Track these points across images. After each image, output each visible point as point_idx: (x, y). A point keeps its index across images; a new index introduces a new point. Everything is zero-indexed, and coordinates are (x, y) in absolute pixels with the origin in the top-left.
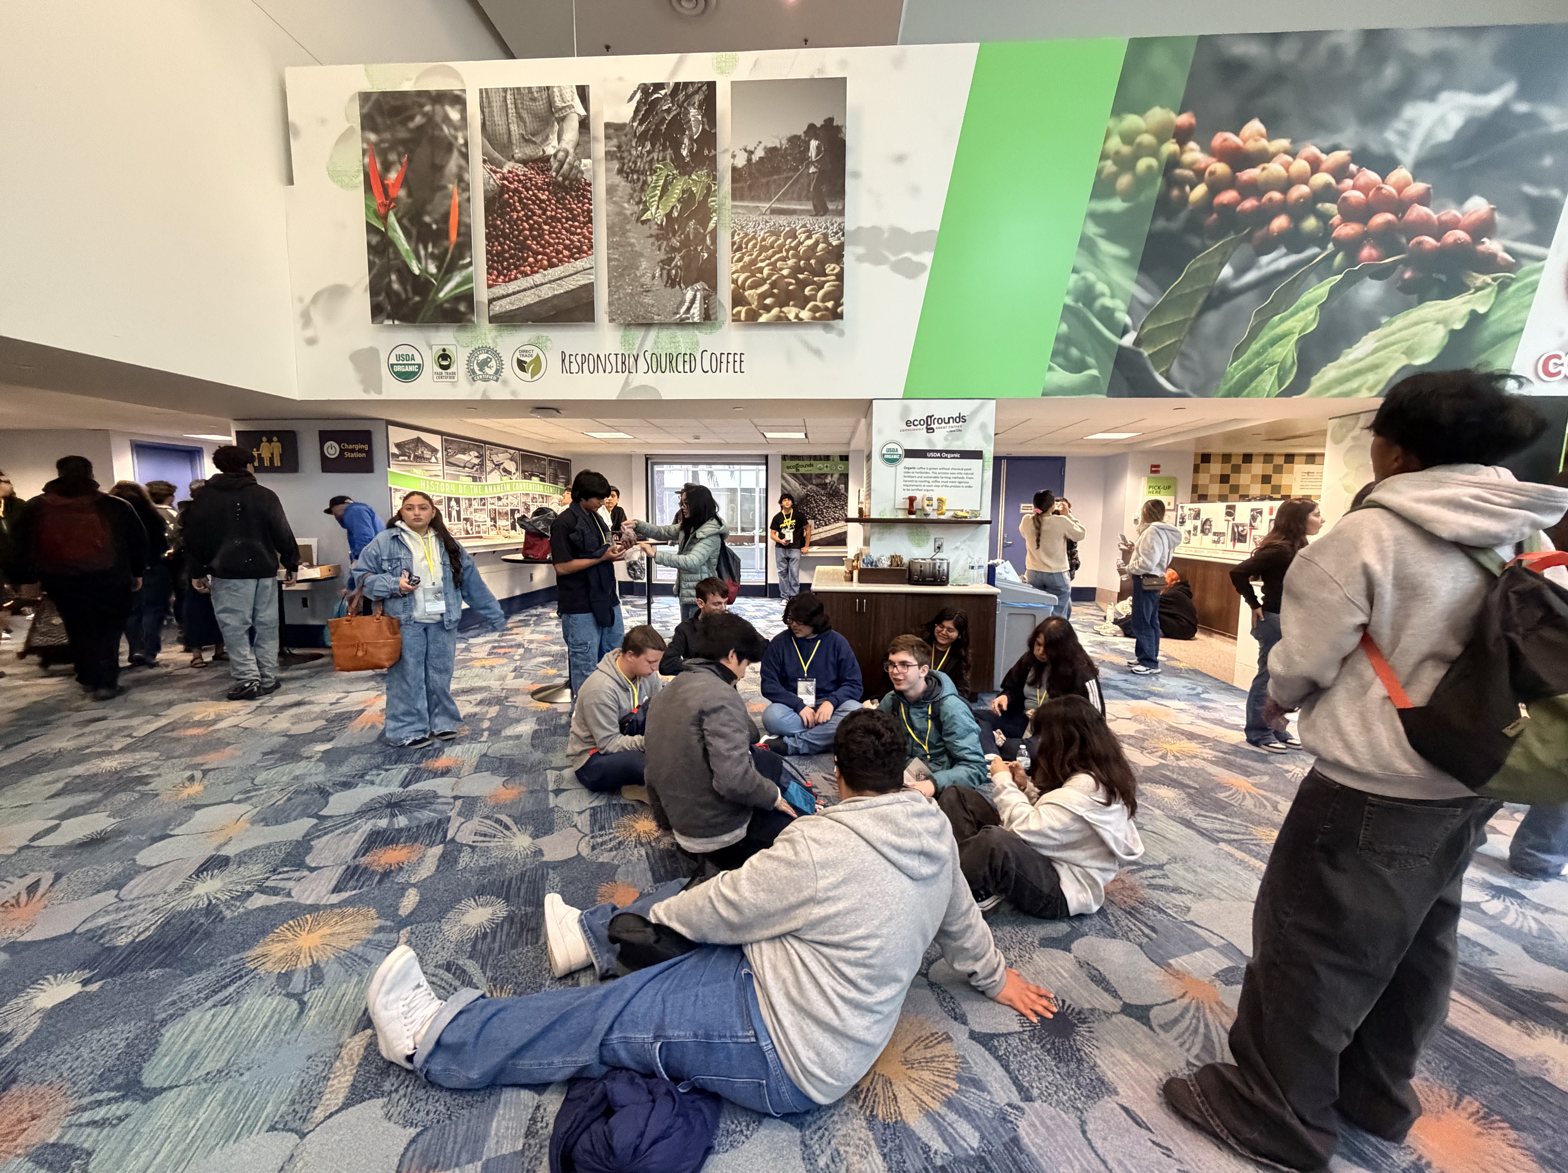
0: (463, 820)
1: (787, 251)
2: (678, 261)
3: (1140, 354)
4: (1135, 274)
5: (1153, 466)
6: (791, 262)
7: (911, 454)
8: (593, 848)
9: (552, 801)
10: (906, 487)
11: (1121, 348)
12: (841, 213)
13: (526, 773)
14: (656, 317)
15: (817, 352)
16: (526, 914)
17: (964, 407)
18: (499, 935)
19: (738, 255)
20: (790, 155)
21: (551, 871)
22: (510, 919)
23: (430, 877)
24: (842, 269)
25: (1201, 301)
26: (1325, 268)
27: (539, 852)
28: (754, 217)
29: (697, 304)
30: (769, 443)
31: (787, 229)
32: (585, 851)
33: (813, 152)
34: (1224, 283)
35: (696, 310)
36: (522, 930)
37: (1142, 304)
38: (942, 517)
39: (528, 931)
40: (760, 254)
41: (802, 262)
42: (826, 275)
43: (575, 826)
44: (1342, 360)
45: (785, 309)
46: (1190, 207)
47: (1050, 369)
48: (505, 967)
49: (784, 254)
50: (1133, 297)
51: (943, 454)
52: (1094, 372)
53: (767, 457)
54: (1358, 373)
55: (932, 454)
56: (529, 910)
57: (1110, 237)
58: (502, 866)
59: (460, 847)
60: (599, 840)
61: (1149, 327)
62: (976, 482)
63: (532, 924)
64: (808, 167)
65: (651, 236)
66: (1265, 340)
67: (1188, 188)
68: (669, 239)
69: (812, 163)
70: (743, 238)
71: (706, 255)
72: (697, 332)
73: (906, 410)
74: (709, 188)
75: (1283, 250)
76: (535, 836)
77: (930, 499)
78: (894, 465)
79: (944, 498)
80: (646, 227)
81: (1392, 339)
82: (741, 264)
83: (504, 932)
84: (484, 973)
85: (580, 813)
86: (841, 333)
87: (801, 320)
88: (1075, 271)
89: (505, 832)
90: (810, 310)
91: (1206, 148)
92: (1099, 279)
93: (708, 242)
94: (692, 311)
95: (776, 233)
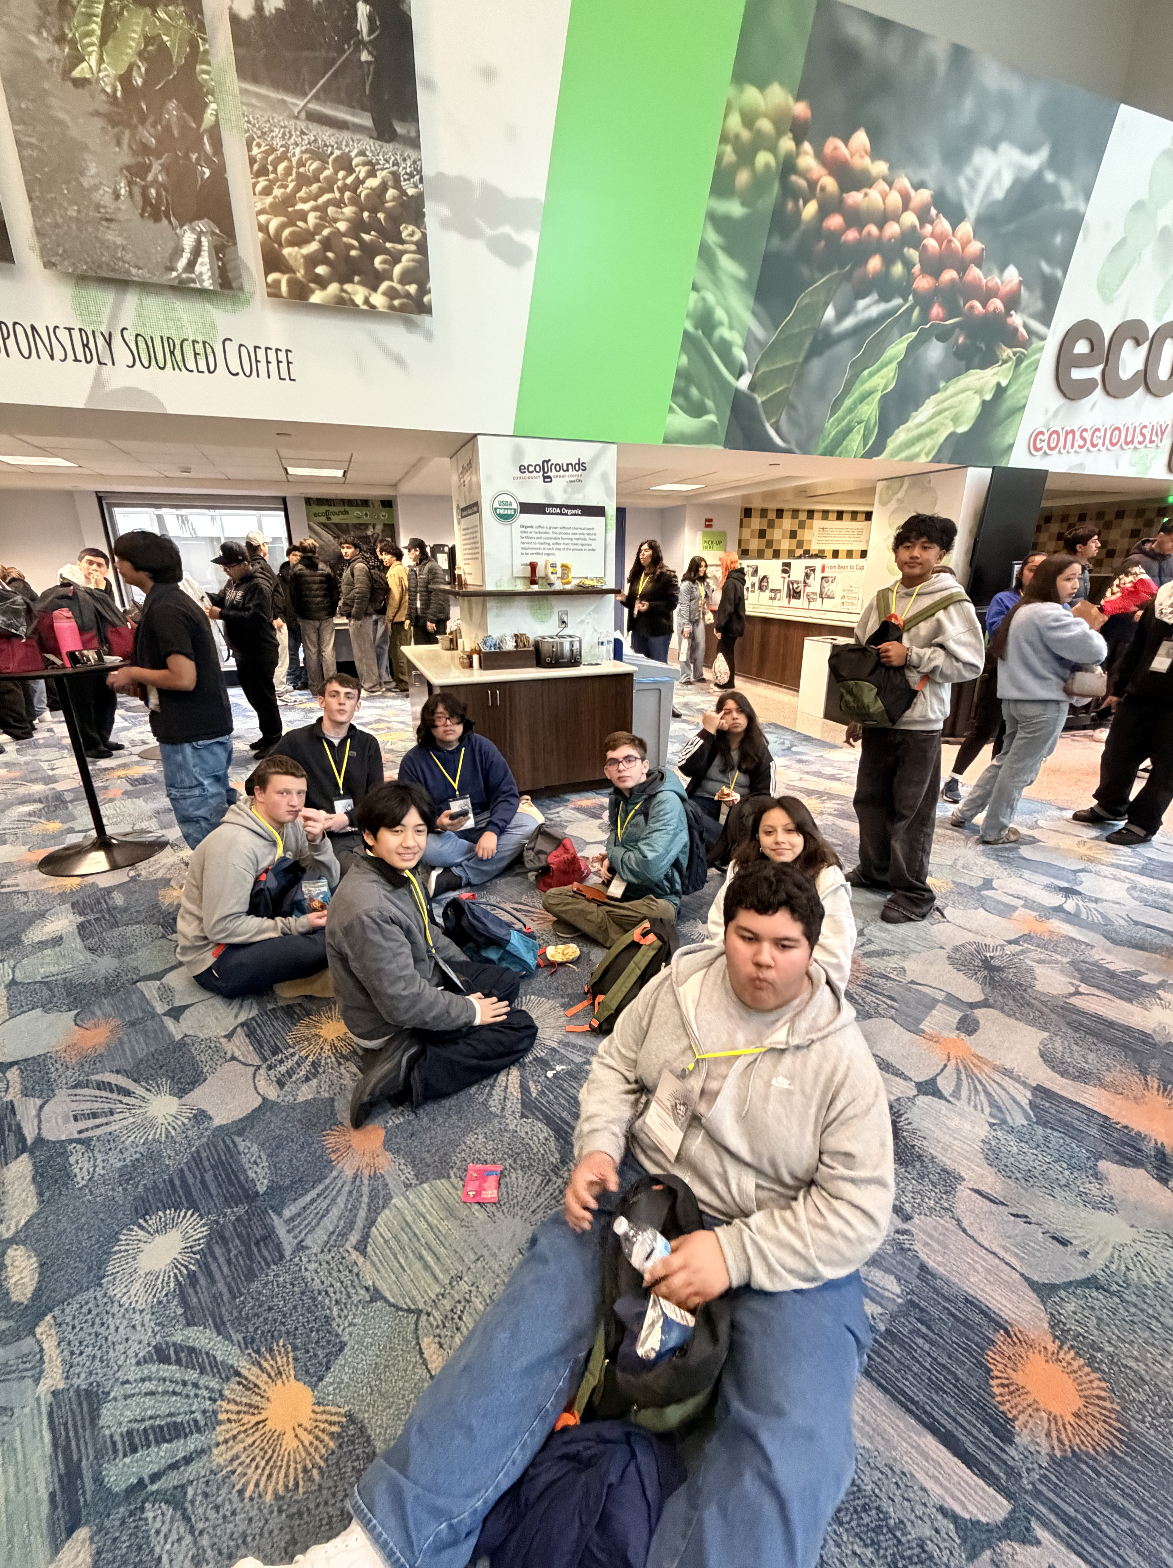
0: (39, 1102)
1: (342, 191)
2: (156, 172)
3: (754, 401)
4: (751, 303)
5: (708, 520)
6: (349, 211)
7: (527, 508)
8: (281, 1084)
9: (176, 1030)
10: (525, 551)
11: (737, 391)
12: (415, 143)
13: (105, 995)
14: (134, 271)
15: (399, 361)
16: (238, 1219)
17: (584, 452)
18: (214, 1267)
19: (262, 183)
20: (327, 18)
21: (238, 1139)
22: (217, 1236)
23: (36, 1215)
24: (424, 235)
25: (807, 344)
26: (904, 323)
27: (201, 1117)
28: (279, 118)
29: (204, 257)
30: (288, 480)
31: (337, 153)
32: (272, 1093)
33: (362, 24)
34: (828, 326)
35: (204, 267)
36: (248, 1247)
37: (757, 340)
38: (568, 587)
39: (257, 1244)
40: (298, 189)
41: (366, 214)
42: (402, 242)
43: (233, 1058)
44: (910, 424)
45: (348, 287)
46: (802, 227)
47: (671, 410)
48: (257, 1315)
49: (337, 195)
50: (750, 332)
51: (563, 509)
52: (712, 418)
53: (284, 500)
54: (920, 438)
55: (551, 510)
56: (240, 1210)
57: (731, 251)
58: (152, 1156)
59: (61, 1148)
60: (283, 1069)
61: (763, 369)
62: (599, 545)
63: (259, 1232)
64: (357, 51)
65: (97, 113)
66: (856, 395)
67: (801, 202)
68: (133, 129)
69: (365, 44)
70: (268, 153)
71: (207, 173)
72: (209, 307)
73: (518, 452)
74: (194, 45)
75: (874, 296)
76: (181, 1092)
77: (553, 566)
78: (508, 522)
79: (569, 564)
80: (84, 93)
81: (946, 405)
82: (269, 200)
83: (222, 1260)
84: (228, 1338)
85: (229, 1036)
86: (429, 336)
87: (373, 307)
88: (695, 288)
89: (126, 1100)
90: (385, 294)
91: (819, 154)
92: (719, 303)
93: (208, 147)
94: (198, 268)
95: (319, 155)
